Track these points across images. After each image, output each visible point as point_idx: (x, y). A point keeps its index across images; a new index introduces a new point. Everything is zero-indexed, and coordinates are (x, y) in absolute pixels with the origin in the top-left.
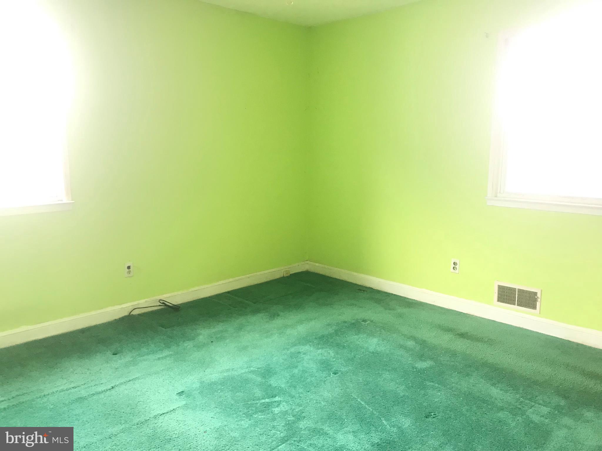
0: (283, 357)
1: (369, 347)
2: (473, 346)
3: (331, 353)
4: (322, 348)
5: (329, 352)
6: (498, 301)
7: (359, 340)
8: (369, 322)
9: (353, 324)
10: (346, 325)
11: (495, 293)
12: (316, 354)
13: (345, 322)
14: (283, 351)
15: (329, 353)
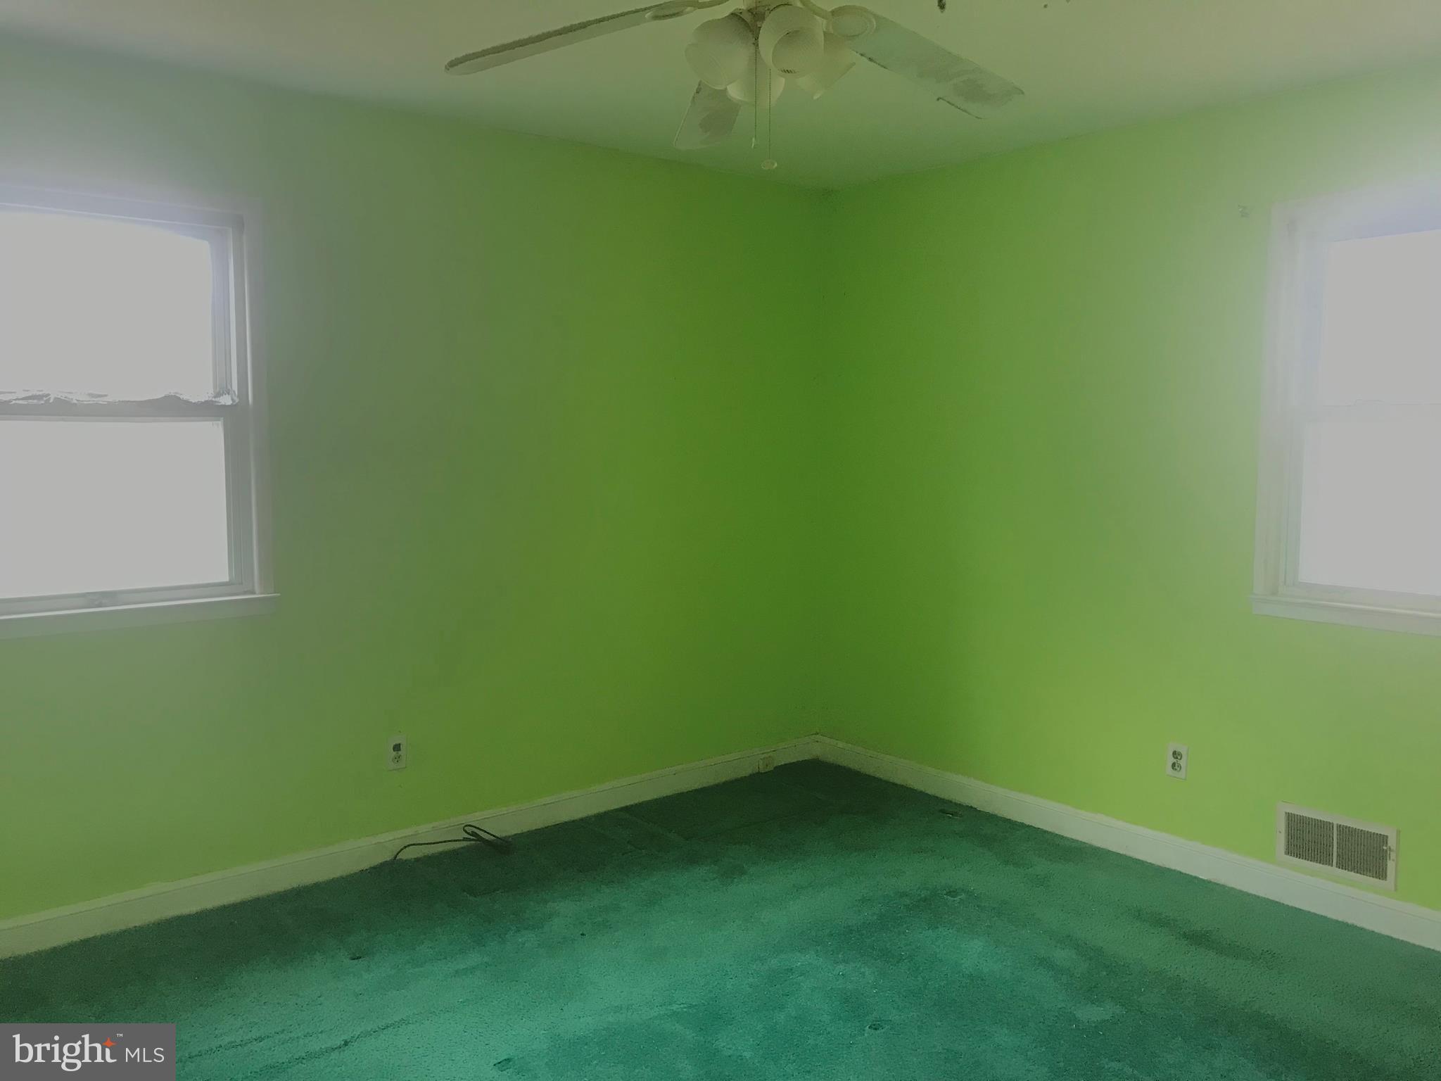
0: (751, 980)
1: (963, 962)
2: (1224, 970)
3: (867, 974)
4: (846, 961)
5: (862, 970)
6: (1288, 852)
7: (937, 943)
8: (963, 896)
9: (925, 900)
10: (907, 901)
11: (1280, 832)
12: (830, 975)
13: (904, 894)
14: (751, 965)
15: (863, 974)
